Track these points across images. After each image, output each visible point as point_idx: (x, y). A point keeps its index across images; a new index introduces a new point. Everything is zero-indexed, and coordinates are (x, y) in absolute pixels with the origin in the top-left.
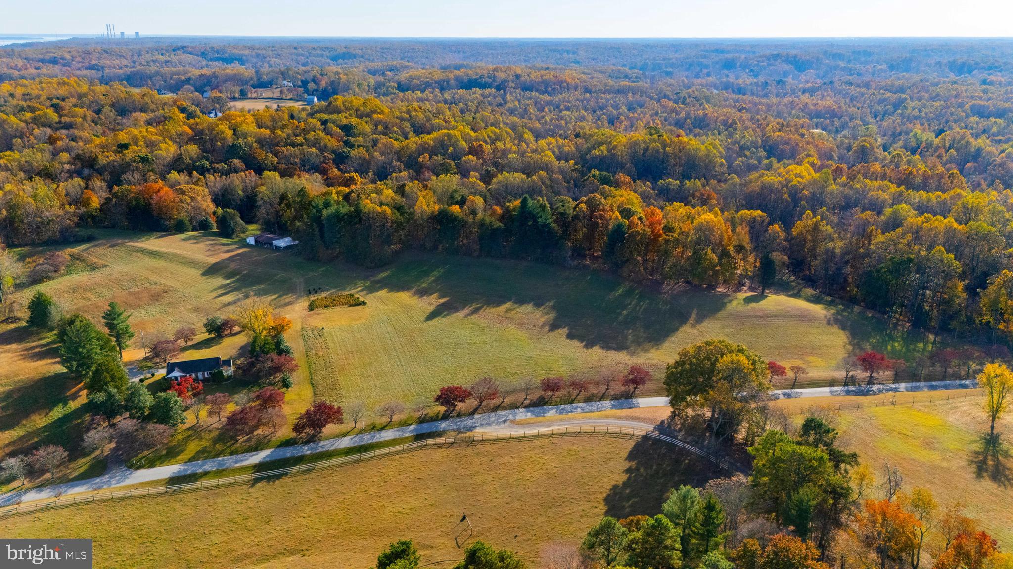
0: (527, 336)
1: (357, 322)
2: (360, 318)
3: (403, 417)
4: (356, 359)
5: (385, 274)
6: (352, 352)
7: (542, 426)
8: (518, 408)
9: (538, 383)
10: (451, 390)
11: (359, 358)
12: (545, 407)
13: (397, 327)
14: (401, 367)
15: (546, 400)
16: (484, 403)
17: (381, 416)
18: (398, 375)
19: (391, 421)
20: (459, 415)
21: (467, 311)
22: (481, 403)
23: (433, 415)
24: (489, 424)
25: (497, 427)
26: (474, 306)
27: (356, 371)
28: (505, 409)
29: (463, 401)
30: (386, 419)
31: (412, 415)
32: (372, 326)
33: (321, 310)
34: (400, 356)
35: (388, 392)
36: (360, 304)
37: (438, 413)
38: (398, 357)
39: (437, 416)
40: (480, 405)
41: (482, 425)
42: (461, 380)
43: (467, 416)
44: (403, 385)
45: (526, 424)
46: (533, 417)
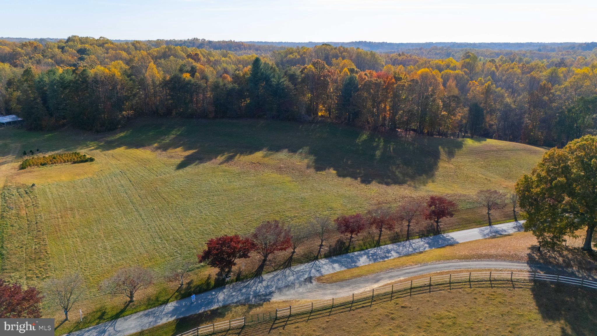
0: (289, 179)
1: (82, 177)
2: (86, 173)
3: (151, 291)
4: (77, 216)
5: (122, 134)
6: (72, 209)
7: (367, 281)
8: (316, 258)
9: (332, 224)
10: (225, 241)
11: (82, 215)
12: (350, 255)
13: (132, 179)
14: (141, 221)
15: (347, 244)
16: (270, 257)
17: (114, 294)
18: (138, 231)
19: (131, 301)
20: (240, 278)
21: (220, 159)
22: (266, 256)
23: (199, 283)
24: (289, 286)
25: (301, 290)
26: (226, 155)
27: (76, 232)
28: (300, 262)
29: (245, 256)
30: (121, 299)
31: (165, 286)
32: (101, 181)
33: (36, 168)
34: (140, 209)
35: (126, 256)
36: (86, 161)
37: (209, 278)
38: (137, 210)
39: (208, 283)
40: (265, 260)
41: (279, 289)
42: (227, 230)
43: (252, 278)
44: (146, 244)
45: (343, 280)
46: (343, 269)
